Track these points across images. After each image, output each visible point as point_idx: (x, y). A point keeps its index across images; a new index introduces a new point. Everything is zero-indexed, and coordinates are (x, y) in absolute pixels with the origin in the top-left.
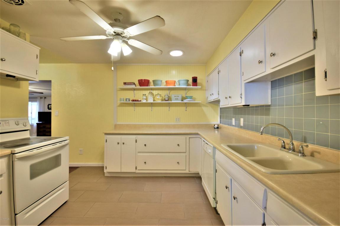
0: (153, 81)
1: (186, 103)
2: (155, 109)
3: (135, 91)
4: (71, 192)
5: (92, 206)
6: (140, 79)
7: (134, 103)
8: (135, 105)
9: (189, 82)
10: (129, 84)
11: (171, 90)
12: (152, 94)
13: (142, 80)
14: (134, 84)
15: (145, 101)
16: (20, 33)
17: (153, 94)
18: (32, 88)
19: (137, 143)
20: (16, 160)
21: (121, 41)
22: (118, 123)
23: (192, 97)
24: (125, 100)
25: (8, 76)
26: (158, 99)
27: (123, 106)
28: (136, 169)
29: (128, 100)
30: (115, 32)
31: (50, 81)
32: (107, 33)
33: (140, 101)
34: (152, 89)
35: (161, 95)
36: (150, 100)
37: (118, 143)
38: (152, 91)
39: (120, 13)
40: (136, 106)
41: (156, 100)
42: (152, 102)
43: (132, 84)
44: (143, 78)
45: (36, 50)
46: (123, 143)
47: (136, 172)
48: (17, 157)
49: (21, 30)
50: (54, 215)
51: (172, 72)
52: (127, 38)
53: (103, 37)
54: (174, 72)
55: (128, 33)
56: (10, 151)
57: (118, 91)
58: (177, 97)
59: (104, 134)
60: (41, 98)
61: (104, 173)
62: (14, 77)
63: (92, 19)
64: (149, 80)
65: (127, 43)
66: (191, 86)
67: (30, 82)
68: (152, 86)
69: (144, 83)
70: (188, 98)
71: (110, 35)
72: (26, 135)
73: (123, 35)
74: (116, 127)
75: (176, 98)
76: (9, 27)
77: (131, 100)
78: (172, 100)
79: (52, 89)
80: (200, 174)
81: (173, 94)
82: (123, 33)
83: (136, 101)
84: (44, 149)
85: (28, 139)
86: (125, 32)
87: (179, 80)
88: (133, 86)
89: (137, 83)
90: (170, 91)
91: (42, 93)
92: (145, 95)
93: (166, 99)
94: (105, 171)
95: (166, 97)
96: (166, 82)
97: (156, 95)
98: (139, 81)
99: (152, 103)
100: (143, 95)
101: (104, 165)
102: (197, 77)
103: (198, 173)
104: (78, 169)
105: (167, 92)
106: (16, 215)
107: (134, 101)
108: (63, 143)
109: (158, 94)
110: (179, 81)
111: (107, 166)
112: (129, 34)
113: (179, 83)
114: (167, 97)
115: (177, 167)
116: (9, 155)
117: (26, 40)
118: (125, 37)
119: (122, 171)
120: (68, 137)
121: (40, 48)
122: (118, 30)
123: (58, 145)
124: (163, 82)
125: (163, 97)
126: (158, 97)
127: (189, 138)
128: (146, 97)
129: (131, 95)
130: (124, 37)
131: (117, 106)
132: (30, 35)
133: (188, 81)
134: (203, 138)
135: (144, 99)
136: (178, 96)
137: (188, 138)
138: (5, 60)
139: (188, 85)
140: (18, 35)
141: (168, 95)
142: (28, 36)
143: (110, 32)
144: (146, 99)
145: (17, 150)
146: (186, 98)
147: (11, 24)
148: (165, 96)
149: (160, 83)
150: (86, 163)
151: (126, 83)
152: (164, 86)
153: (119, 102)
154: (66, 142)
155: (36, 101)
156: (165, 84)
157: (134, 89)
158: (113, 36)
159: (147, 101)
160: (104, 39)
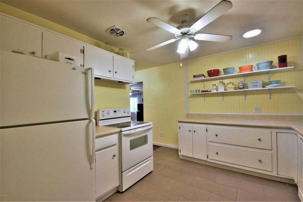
0: (223, 70)
1: (269, 90)
2: (227, 98)
3: (205, 83)
4: (155, 164)
5: (169, 181)
6: (209, 70)
7: (204, 94)
8: (204, 96)
9: (273, 64)
10: (199, 76)
11: (247, 77)
12: (223, 83)
13: (211, 71)
14: (203, 75)
15: (215, 91)
16: (124, 53)
17: (225, 83)
18: (133, 88)
19: (207, 132)
20: (123, 136)
21: (187, 39)
22: (189, 113)
23: (279, 81)
24: (195, 92)
25: (119, 82)
26: (230, 88)
27: (194, 97)
28: (208, 158)
29: (198, 91)
30: (182, 32)
31: (142, 83)
32: (176, 36)
33: (210, 91)
34: (223, 78)
35: (234, 83)
36: (221, 90)
37: (190, 131)
38: (222, 80)
39: (186, 15)
40: (207, 97)
41: (227, 89)
42: (223, 91)
43: (201, 76)
44: (212, 68)
45: (132, 62)
46: (195, 131)
47: (208, 161)
48: (123, 134)
49: (124, 52)
50: (144, 179)
51: (247, 56)
52: (193, 34)
53: (173, 40)
54: (250, 56)
55: (193, 30)
56: (120, 130)
57: (189, 84)
58: (256, 84)
59: (178, 122)
60: (139, 94)
61: (179, 155)
62: (122, 82)
63: (163, 28)
64: (219, 70)
65: (193, 39)
66: (276, 67)
67: (130, 84)
68: (222, 75)
69: (213, 73)
70: (273, 83)
71: (178, 37)
72: (129, 120)
73: (189, 33)
74: (188, 115)
75: (254, 84)
76: (118, 51)
77: (200, 91)
78: (248, 87)
79: (143, 88)
80: (296, 182)
81: (249, 81)
82: (189, 31)
83: (206, 91)
84: (138, 130)
85: (130, 122)
86: (191, 30)
87: (257, 63)
88: (203, 78)
89: (206, 74)
90: (245, 77)
91: (139, 91)
92: (215, 85)
93: (240, 87)
94: (180, 154)
95: (240, 85)
96: (240, 68)
97: (227, 84)
98: (208, 72)
99: (223, 93)
100: (213, 85)
101: (178, 148)
102: (286, 56)
103: (293, 180)
104: (160, 148)
105: (242, 79)
106: (122, 172)
107: (203, 92)
108: (149, 127)
109: (230, 83)
110: (258, 65)
111: (181, 150)
112: (195, 30)
113: (258, 66)
114: (242, 84)
115: (258, 165)
116: (119, 132)
117: (127, 57)
118: (192, 34)
119: (194, 157)
120: (152, 123)
121: (134, 61)
122: (184, 30)
123: (146, 128)
124: (235, 69)
125: (236, 85)
126: (230, 86)
127: (277, 133)
128: (217, 87)
129: (200, 87)
130: (190, 34)
131: (188, 98)
132: (130, 54)
133: (271, 62)
134: (299, 135)
135: (214, 89)
136: (257, 82)
137: (275, 133)
138: (117, 73)
139: (272, 67)
140: (123, 55)
141: (243, 82)
142: (128, 54)
143: (178, 34)
144: (216, 89)
145: (123, 129)
146: (270, 83)
147: (119, 49)
148: (238, 84)
149: (231, 70)
150: (166, 144)
151: (196, 76)
152: (238, 73)
153: (190, 94)
154: (151, 126)
155: (136, 97)
156: (239, 70)
157: (204, 81)
158: (181, 37)
159: (217, 91)
160: (174, 41)
